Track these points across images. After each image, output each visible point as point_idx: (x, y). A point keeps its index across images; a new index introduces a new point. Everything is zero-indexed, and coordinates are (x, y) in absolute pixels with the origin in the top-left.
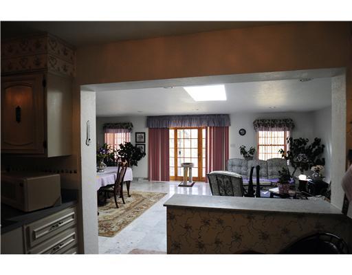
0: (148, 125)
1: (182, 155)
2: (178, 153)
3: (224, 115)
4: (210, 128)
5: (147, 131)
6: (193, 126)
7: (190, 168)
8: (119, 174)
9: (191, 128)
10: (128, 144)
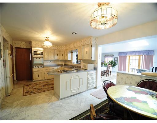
0: (119, 55)
1: (131, 65)
2: (130, 64)
3: (151, 50)
4: (144, 55)
5: (118, 57)
6: (136, 55)
7: (134, 70)
8: (108, 68)
9: (136, 56)
10: (112, 61)
